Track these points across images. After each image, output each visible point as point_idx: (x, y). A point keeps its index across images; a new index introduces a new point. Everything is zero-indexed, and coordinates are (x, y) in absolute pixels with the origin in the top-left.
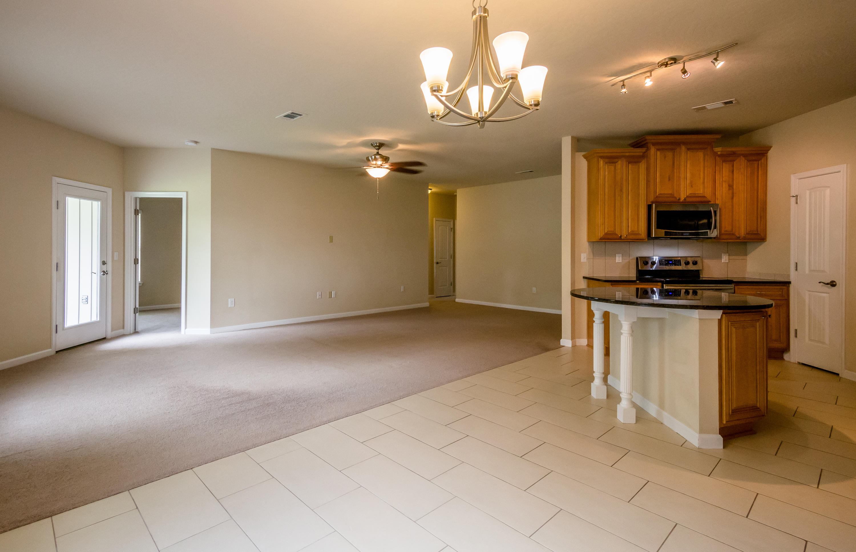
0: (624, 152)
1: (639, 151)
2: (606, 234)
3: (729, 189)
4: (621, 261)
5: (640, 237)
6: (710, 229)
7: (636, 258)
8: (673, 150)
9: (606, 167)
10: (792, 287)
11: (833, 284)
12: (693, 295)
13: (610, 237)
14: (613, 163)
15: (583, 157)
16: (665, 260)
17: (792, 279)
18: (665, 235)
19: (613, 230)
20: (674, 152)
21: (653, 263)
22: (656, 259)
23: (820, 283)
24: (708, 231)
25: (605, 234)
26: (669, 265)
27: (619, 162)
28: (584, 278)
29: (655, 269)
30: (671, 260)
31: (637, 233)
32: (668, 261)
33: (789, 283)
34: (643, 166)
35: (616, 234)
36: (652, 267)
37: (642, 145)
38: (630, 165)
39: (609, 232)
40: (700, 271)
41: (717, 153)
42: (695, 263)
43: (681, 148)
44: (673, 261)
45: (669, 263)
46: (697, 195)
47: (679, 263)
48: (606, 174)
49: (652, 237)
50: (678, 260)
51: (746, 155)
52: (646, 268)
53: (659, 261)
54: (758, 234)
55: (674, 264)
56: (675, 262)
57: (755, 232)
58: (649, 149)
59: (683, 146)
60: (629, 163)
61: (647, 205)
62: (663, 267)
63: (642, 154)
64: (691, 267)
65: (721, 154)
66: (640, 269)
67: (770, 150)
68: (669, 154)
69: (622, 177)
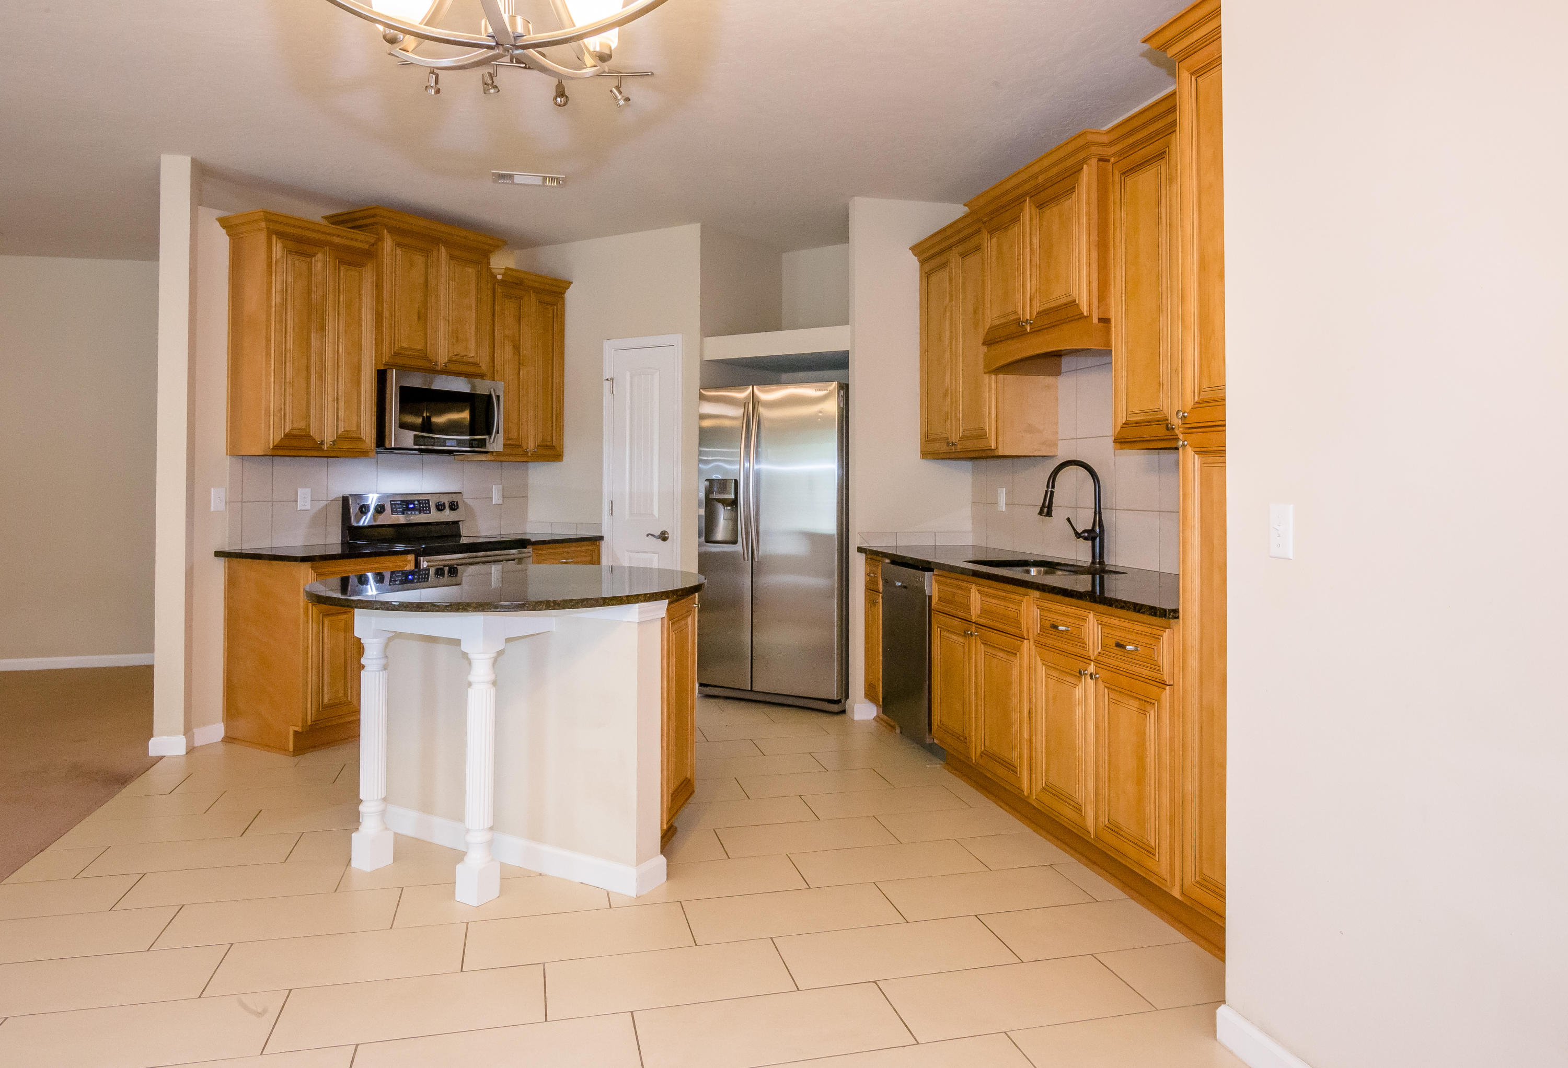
0: (330, 234)
1: (360, 240)
2: (287, 436)
3: (514, 354)
4: (308, 507)
5: (362, 446)
6: (490, 433)
7: (341, 499)
8: (426, 253)
9: (290, 262)
10: (604, 546)
11: (664, 537)
12: (450, 576)
13: (295, 443)
14: (304, 255)
15: (218, 223)
16: (402, 501)
17: (605, 532)
18: (415, 444)
19: (302, 425)
20: (428, 256)
21: (364, 509)
22: (372, 500)
23: (648, 535)
24: (485, 439)
25: (284, 436)
26: (409, 513)
27: (320, 256)
28: (217, 553)
29: (368, 523)
30: (412, 502)
31: (354, 435)
32: (407, 503)
33: (601, 538)
34: (368, 276)
35: (311, 437)
36: (358, 521)
37: (366, 225)
38: (342, 268)
39: (294, 432)
40: (460, 523)
41: (496, 276)
42: (454, 507)
43: (439, 249)
44: (416, 502)
45: (408, 509)
46: (465, 359)
47: (426, 507)
48: (290, 280)
49: (387, 446)
50: (425, 500)
51: (537, 291)
52: (365, 521)
53: (391, 504)
54: (553, 447)
55: (417, 510)
56: (420, 506)
57: (548, 444)
58: (380, 239)
59: (443, 248)
60: (342, 262)
61: (378, 371)
62: (388, 518)
63: (366, 246)
64: (447, 516)
65: (502, 280)
66: (354, 524)
67: (569, 289)
68: (419, 259)
69: (324, 295)
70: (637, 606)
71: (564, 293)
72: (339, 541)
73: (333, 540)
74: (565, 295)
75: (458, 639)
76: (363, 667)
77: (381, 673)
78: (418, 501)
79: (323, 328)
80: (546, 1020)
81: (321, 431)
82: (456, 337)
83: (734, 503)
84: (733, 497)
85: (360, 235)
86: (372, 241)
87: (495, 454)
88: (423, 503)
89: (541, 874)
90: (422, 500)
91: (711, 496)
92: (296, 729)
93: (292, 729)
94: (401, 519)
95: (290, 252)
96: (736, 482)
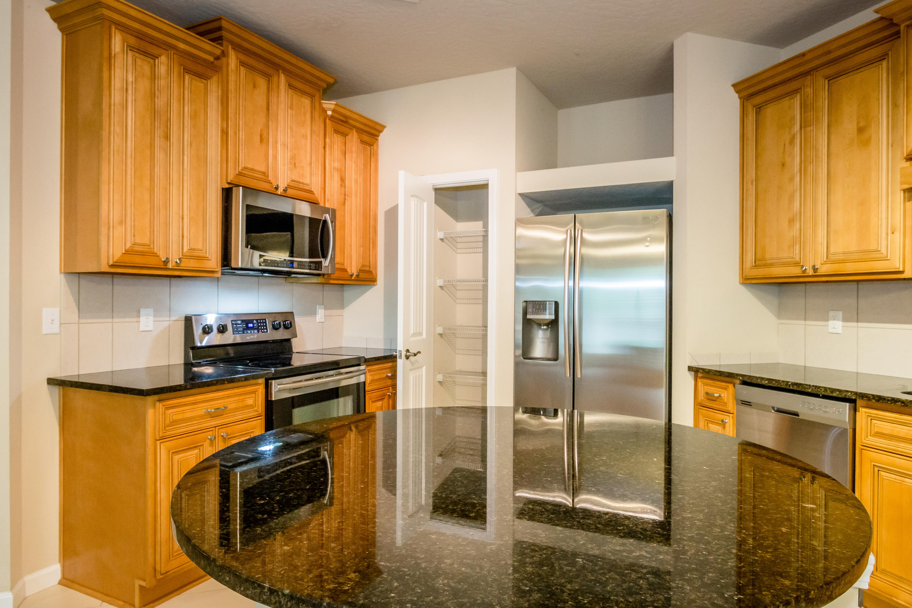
0: (173, 37)
1: (206, 49)
2: (129, 251)
4: (150, 328)
7: (183, 319)
8: (268, 77)
9: (130, 58)
13: (136, 261)
16: (243, 321)
18: (260, 265)
19: (146, 241)
20: (269, 81)
21: (206, 329)
22: (214, 320)
24: (321, 262)
25: (126, 251)
26: (249, 332)
27: (163, 59)
28: (51, 382)
29: (211, 342)
30: (251, 321)
31: (200, 253)
32: (247, 322)
34: (213, 90)
35: (156, 255)
36: (201, 343)
38: (187, 77)
39: (135, 248)
40: (292, 341)
41: (326, 111)
42: (287, 326)
43: (279, 76)
44: (255, 322)
45: (248, 328)
46: (301, 186)
47: (263, 326)
48: (130, 79)
49: (233, 266)
50: (263, 320)
51: (360, 131)
52: (206, 341)
53: (233, 324)
54: (370, 272)
55: (255, 329)
56: (258, 324)
57: (367, 269)
58: (224, 54)
59: (282, 75)
60: (187, 70)
61: (223, 189)
62: (229, 338)
63: (211, 59)
64: (281, 334)
65: (332, 117)
66: (199, 345)
67: (383, 133)
68: (262, 82)
69: (169, 104)
71: (378, 136)
72: (182, 363)
73: (176, 362)
74: (379, 138)
78: (257, 320)
79: (167, 137)
81: (167, 247)
82: (294, 164)
85: (206, 44)
86: (218, 52)
87: (326, 277)
88: (261, 323)
90: (260, 320)
91: (527, 318)
92: (143, 584)
93: (138, 583)
94: (239, 339)
95: (132, 48)
96: (557, 304)
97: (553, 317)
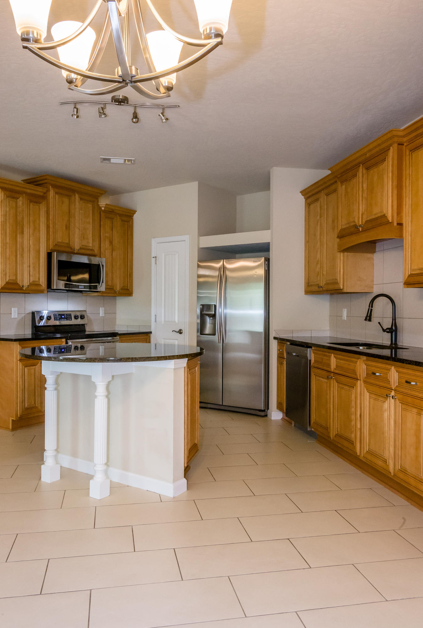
0: (25, 188)
1: (39, 191)
2: (7, 283)
3: (110, 245)
4: (16, 317)
5: (41, 288)
6: (99, 283)
7: (31, 313)
8: (69, 197)
10: (152, 336)
11: (180, 332)
12: (81, 350)
13: (10, 286)
14: (13, 198)
16: (59, 315)
17: (153, 330)
18: (65, 288)
19: (14, 278)
20: (70, 198)
21: (41, 318)
22: (45, 313)
23: (173, 331)
24: (97, 285)
26: (62, 320)
27: (21, 198)
29: (43, 324)
30: (63, 315)
31: (37, 283)
32: (61, 315)
33: (151, 332)
34: (43, 208)
35: (18, 284)
36: (39, 324)
37: (43, 184)
38: (31, 204)
39: (10, 281)
40: (85, 325)
41: (101, 208)
42: (82, 317)
43: (75, 195)
44: (65, 315)
45: (61, 318)
46: (88, 248)
47: (70, 317)
48: (7, 210)
49: (52, 288)
50: (69, 314)
51: (121, 215)
52: (42, 323)
53: (54, 316)
54: (128, 289)
55: (65, 318)
56: (67, 316)
57: (126, 288)
58: (48, 191)
59: (77, 195)
60: (31, 201)
61: (48, 253)
62: (53, 322)
63: (42, 194)
64: (79, 321)
65: (104, 210)
66: (37, 324)
67: (135, 214)
68: (66, 200)
69: (23, 218)
70: (173, 361)
71: (133, 216)
72: (31, 333)
73: (28, 333)
74: (133, 217)
75: (90, 376)
76: (46, 388)
77: (54, 391)
78: (66, 314)
79: (22, 233)
80: (135, 551)
81: (23, 281)
82: (83, 237)
83: (214, 316)
84: (214, 313)
85: (39, 189)
86: (45, 191)
87: (101, 292)
88: (68, 315)
89: (128, 486)
90: (68, 314)
91: (203, 313)
92: (13, 419)
93: (11, 419)
94: (57, 323)
95: (8, 197)
96: (215, 305)
97: (213, 313)
